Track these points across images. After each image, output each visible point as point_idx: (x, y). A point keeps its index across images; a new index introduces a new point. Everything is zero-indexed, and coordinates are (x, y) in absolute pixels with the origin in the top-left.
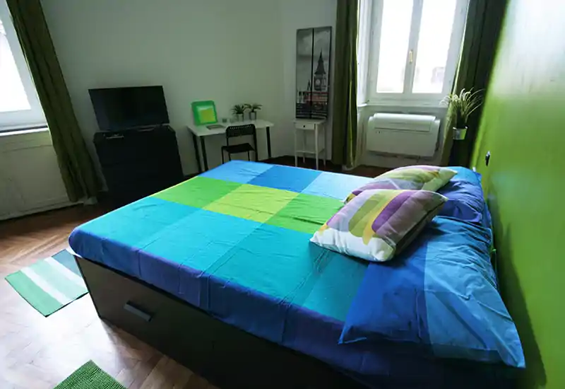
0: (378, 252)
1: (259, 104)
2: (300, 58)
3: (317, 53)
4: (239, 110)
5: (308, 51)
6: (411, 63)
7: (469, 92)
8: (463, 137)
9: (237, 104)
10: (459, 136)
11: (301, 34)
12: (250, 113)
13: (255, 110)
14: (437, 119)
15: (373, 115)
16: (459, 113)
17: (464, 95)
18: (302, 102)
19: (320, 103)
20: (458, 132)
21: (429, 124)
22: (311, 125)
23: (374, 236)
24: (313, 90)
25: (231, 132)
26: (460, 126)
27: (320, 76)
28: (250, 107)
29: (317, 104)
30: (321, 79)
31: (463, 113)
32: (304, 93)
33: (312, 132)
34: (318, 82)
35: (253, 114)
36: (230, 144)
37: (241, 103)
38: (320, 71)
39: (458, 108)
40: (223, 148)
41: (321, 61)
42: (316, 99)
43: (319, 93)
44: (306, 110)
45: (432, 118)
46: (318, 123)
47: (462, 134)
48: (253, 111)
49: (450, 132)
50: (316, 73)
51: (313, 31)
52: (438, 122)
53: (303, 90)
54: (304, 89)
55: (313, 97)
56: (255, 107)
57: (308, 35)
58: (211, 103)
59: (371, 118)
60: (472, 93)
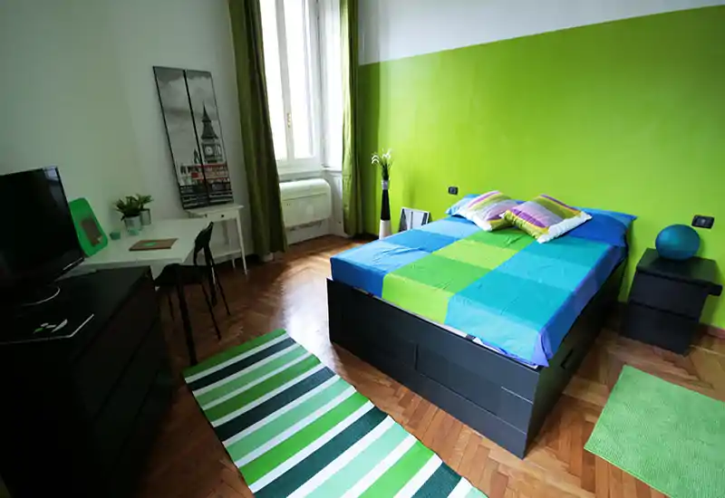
3: (198, 109)
5: (181, 102)
14: (325, 181)
16: (386, 168)
18: (190, 183)
19: (219, 181)
20: (386, 183)
24: (204, 163)
26: (386, 179)
27: (210, 141)
29: (215, 183)
30: (212, 146)
32: (190, 168)
34: (209, 150)
35: (145, 214)
38: (209, 134)
41: (206, 121)
42: (212, 176)
43: (213, 166)
44: (198, 194)
46: (239, 206)
50: (203, 137)
51: (184, 73)
52: (327, 183)
54: (189, 161)
55: (206, 174)
57: (176, 77)
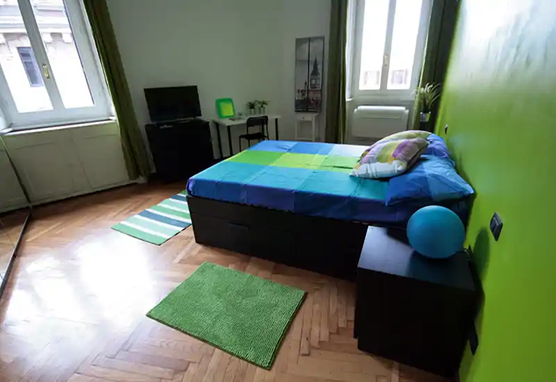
0: (398, 167)
1: (265, 100)
2: (298, 61)
3: (312, 59)
4: (252, 106)
5: (305, 56)
6: (386, 65)
7: (431, 86)
8: (427, 120)
9: (249, 101)
10: (425, 119)
11: (299, 42)
12: (260, 108)
13: (264, 106)
14: (406, 109)
15: (357, 108)
16: (425, 102)
17: (427, 89)
18: (300, 98)
19: (315, 99)
20: (424, 115)
21: (401, 113)
22: (309, 117)
23: (395, 159)
24: (310, 88)
25: (251, 122)
26: (425, 112)
27: (315, 77)
28: (260, 103)
29: (313, 100)
30: (316, 80)
31: (427, 101)
32: (302, 91)
33: (310, 122)
34: (314, 82)
35: (262, 109)
36: (250, 133)
37: (252, 100)
38: (315, 72)
39: (423, 98)
40: (242, 137)
41: (316, 65)
42: (312, 95)
43: (314, 91)
44: (304, 105)
45: (403, 108)
46: (315, 115)
47: (427, 117)
48: (262, 106)
49: (418, 116)
50: (312, 74)
51: (309, 40)
52: (407, 111)
53: (301, 89)
54: (302, 87)
55: (309, 94)
56: (264, 103)
57: (305, 43)
58: (230, 100)
59: (356, 110)
60: (434, 86)
